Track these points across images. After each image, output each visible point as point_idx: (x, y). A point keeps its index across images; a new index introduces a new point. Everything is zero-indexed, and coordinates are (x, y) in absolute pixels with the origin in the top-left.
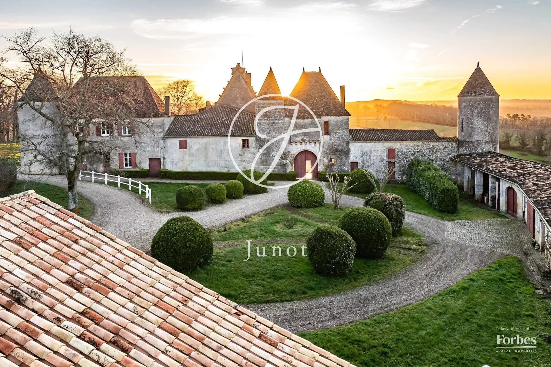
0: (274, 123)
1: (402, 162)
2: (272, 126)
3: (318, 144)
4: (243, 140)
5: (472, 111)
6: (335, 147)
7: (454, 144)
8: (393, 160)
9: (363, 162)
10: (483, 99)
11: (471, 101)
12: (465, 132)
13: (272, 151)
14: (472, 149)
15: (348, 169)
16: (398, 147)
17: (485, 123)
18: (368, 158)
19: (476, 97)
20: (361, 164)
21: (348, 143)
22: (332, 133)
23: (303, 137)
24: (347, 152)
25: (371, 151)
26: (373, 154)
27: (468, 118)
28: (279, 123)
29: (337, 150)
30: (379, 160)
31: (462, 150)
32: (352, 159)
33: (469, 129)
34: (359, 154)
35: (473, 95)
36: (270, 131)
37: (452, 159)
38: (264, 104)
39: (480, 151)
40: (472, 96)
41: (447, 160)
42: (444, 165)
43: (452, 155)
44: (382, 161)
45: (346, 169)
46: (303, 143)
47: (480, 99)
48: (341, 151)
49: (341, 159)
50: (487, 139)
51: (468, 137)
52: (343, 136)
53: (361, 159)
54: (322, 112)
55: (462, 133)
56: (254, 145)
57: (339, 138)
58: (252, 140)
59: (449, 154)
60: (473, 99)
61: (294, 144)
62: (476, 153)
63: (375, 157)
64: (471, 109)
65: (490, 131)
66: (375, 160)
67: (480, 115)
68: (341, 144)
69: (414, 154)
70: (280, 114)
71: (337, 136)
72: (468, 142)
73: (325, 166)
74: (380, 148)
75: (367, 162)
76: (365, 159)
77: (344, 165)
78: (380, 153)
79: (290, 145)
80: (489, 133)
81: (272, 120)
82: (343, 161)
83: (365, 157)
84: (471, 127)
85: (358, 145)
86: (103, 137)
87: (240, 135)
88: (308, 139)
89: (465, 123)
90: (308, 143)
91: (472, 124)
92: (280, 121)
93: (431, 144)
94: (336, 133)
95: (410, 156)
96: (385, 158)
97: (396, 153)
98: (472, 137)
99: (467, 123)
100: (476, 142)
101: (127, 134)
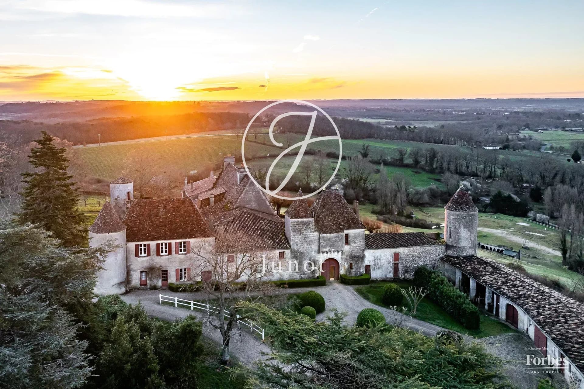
0: (305, 237)
1: (404, 263)
2: (304, 239)
3: (340, 253)
4: (280, 252)
5: (459, 223)
6: (354, 254)
7: (443, 247)
8: (397, 262)
9: (375, 265)
10: (469, 215)
11: (458, 215)
12: (453, 239)
13: (304, 260)
14: (459, 253)
15: (363, 271)
16: (401, 252)
17: (469, 233)
18: (379, 261)
19: (463, 213)
20: (374, 267)
21: (363, 251)
22: (351, 243)
23: (329, 248)
24: (362, 258)
25: (381, 255)
26: (383, 258)
27: (456, 228)
28: (309, 237)
29: (355, 257)
30: (387, 263)
31: (450, 253)
32: (366, 263)
33: (457, 237)
34: (372, 259)
35: (461, 210)
36: (302, 244)
37: (442, 259)
38: (298, 222)
39: (465, 254)
40: (459, 211)
41: (438, 259)
42: (435, 264)
43: (442, 255)
44: (389, 264)
45: (362, 271)
46: (329, 253)
47: (465, 214)
48: (358, 257)
49: (358, 264)
50: (470, 246)
51: (456, 243)
52: (360, 245)
53: (373, 263)
54: (343, 226)
55: (450, 239)
56: (289, 256)
57: (357, 247)
58: (287, 252)
59: (439, 255)
60: (461, 214)
61: (321, 254)
62: (462, 256)
63: (384, 261)
64: (458, 221)
65: (472, 239)
66: (384, 263)
67: (466, 227)
68: (358, 251)
69: (413, 257)
70: (310, 230)
71: (355, 245)
72: (455, 247)
73: (345, 270)
74: (388, 253)
75: (378, 264)
76: (376, 263)
77: (360, 268)
78: (388, 257)
79: (318, 255)
80: (472, 241)
81: (304, 235)
82: (359, 265)
83: (376, 261)
84: (458, 235)
85: (371, 251)
86: (162, 256)
87: (278, 249)
88: (333, 250)
89: (453, 232)
90: (333, 253)
91: (459, 233)
92: (311, 236)
93: (426, 248)
94: (355, 243)
95: (410, 258)
96: (392, 261)
97: (400, 256)
98: (459, 243)
99: (455, 232)
100: (462, 248)
101: (183, 252)
